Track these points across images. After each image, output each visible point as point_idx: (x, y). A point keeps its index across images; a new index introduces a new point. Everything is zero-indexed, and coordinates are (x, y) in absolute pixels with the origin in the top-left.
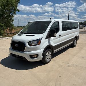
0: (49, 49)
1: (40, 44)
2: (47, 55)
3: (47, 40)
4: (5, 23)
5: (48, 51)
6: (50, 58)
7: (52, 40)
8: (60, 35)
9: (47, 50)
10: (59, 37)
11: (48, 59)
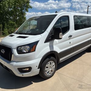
0: (52, 58)
1: (35, 51)
2: (47, 67)
3: (48, 43)
4: (16, 21)
5: (49, 61)
6: (53, 71)
7: (57, 44)
8: (71, 36)
9: (48, 59)
10: (69, 39)
11: (49, 72)
